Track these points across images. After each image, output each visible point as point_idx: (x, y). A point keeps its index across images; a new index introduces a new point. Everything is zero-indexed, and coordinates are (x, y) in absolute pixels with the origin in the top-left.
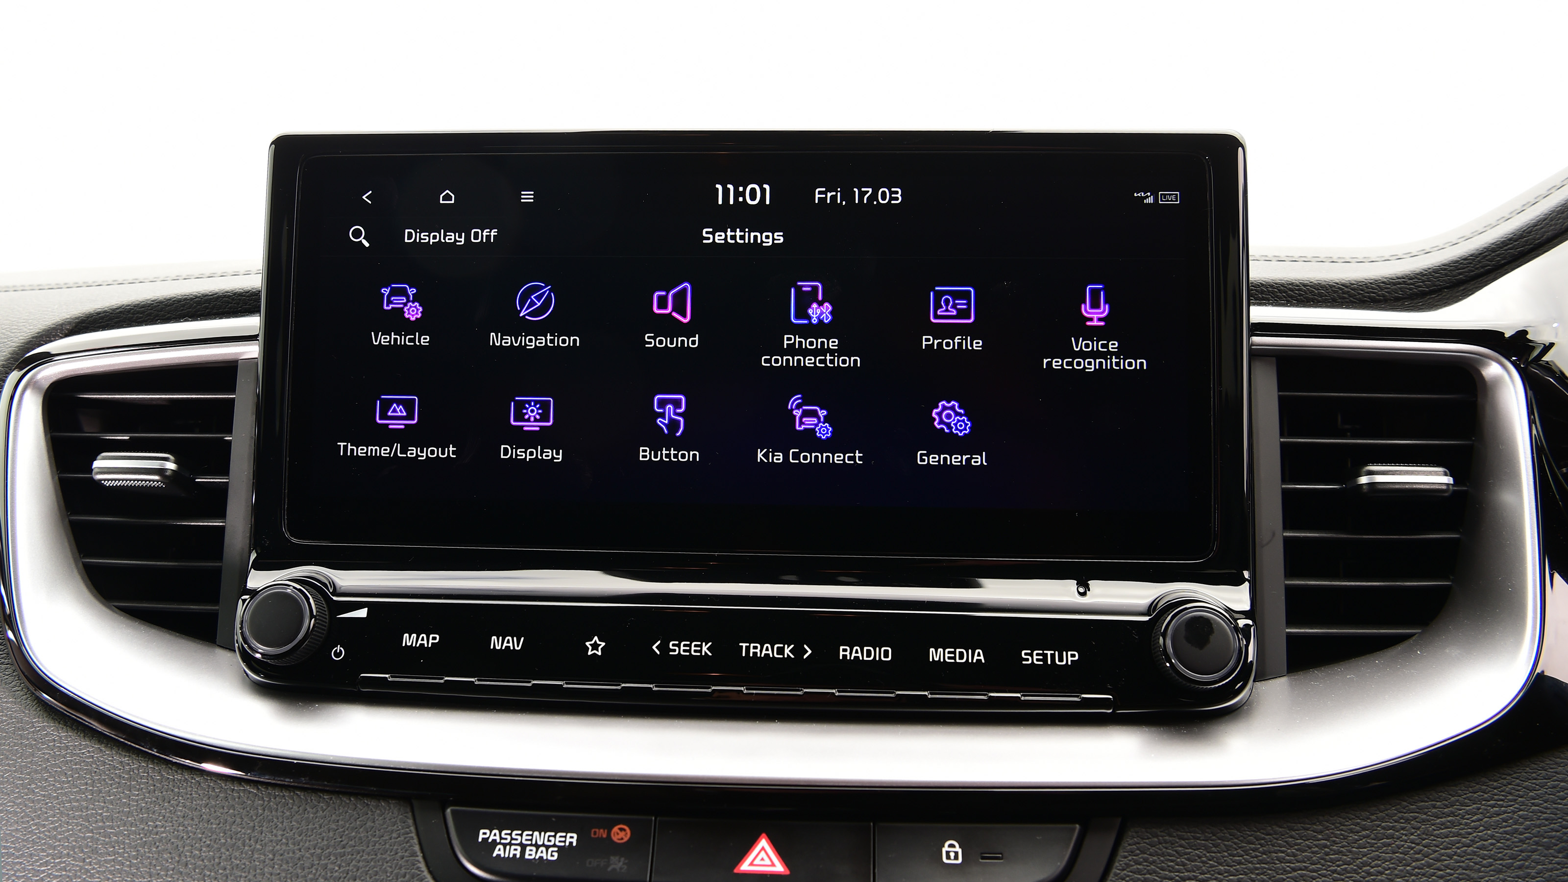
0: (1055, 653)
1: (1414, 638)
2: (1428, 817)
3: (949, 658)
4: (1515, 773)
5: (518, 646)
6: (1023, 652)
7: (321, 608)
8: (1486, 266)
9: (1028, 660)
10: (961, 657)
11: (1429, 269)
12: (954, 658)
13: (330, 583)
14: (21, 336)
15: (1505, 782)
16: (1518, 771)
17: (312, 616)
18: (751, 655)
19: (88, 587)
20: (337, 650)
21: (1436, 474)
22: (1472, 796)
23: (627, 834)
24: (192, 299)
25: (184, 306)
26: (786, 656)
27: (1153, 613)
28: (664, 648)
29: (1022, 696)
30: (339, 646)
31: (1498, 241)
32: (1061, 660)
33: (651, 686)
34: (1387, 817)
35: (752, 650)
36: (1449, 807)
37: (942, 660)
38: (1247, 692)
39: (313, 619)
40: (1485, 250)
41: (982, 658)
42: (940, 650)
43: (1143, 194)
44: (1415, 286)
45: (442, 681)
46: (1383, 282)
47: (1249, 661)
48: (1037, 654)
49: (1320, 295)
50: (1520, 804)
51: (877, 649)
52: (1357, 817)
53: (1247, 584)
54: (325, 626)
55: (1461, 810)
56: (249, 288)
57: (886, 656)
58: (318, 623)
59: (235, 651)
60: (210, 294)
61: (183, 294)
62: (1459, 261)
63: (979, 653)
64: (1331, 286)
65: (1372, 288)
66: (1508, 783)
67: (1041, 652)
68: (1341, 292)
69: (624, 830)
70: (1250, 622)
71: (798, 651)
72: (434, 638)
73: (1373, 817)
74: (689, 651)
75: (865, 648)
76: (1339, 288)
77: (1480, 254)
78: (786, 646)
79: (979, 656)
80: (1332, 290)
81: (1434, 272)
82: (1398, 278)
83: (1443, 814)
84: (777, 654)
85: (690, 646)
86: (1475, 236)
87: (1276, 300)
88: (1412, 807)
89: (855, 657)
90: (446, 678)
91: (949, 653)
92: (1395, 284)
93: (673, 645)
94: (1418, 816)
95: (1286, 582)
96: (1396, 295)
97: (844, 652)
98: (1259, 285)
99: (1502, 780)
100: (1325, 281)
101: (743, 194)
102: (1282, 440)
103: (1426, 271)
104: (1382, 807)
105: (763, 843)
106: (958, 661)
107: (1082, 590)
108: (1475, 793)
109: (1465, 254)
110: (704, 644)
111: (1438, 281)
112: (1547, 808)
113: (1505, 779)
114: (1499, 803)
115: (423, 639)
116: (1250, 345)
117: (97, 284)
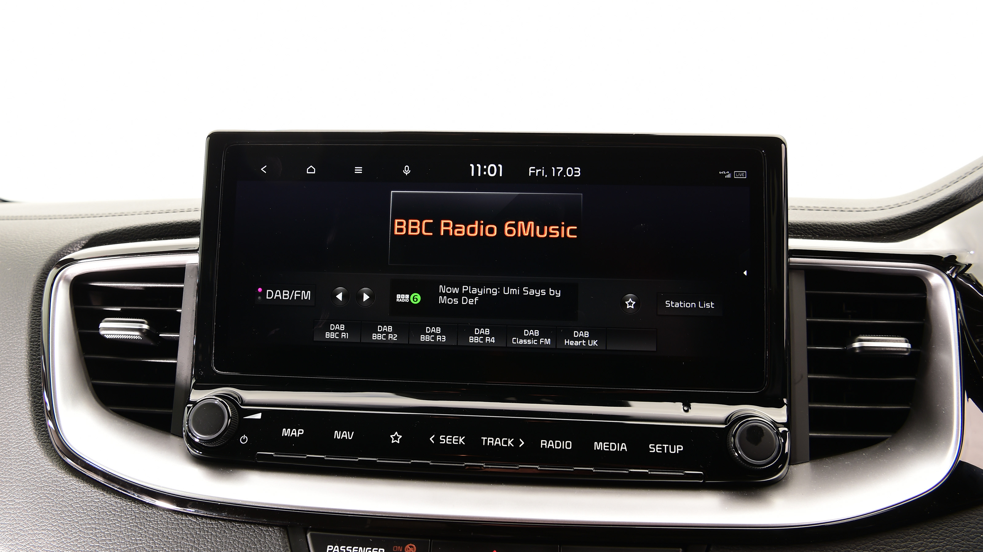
0: (669, 446)
1: (887, 440)
2: (891, 548)
3: (606, 448)
4: (945, 523)
5: (350, 437)
6: (650, 445)
7: (234, 412)
8: (934, 216)
9: (653, 450)
10: (613, 447)
11: (899, 217)
12: (609, 448)
13: (239, 397)
14: (56, 247)
15: (938, 528)
16: (947, 521)
17: (229, 417)
18: (488, 444)
19: (95, 398)
20: (243, 438)
21: (900, 341)
22: (918, 536)
23: (414, 549)
24: (157, 226)
25: (152, 230)
26: (509, 445)
27: (728, 423)
28: (437, 439)
29: (649, 471)
30: (244, 435)
31: (941, 201)
32: (673, 450)
33: (429, 462)
34: (866, 548)
35: (489, 442)
36: (904, 543)
37: (602, 449)
38: (785, 470)
39: (230, 419)
40: (933, 206)
41: (625, 448)
42: (601, 443)
43: (724, 172)
44: (891, 227)
45: (305, 457)
46: (871, 224)
47: (786, 452)
48: (659, 447)
49: (833, 232)
50: (947, 541)
51: (563, 442)
52: (848, 547)
53: (785, 407)
54: (236, 424)
55: (911, 544)
56: (191, 221)
57: (568, 446)
58: (232, 422)
59: (183, 437)
60: (168, 223)
61: (152, 223)
62: (917, 212)
63: (624, 445)
64: (840, 226)
65: (865, 228)
66: (940, 528)
67: (661, 445)
68: (845, 230)
69: (413, 547)
70: (786, 429)
71: (516, 443)
72: (301, 432)
73: (858, 548)
74: (452, 441)
75: (556, 442)
76: (845, 228)
77: (930, 208)
78: (509, 439)
79: (624, 447)
80: (840, 229)
81: (902, 219)
82: (880, 222)
83: (900, 546)
84: (504, 444)
85: (452, 438)
86: (929, 196)
87: (806, 235)
88: (881, 542)
89: (550, 446)
90: (308, 456)
91: (606, 445)
92: (878, 226)
93: (442, 438)
94: (885, 548)
95: (810, 405)
96: (879, 232)
97: (543, 443)
98: (796, 225)
99: (937, 527)
100: (836, 223)
101: (486, 170)
102: (807, 320)
103: (898, 218)
104: (864, 541)
106: (611, 450)
107: (686, 408)
108: (920, 534)
109: (921, 208)
110: (460, 437)
111: (905, 224)
112: (963, 544)
113: (938, 526)
114: (934, 540)
115: (294, 432)
116: (788, 263)
117: (100, 216)
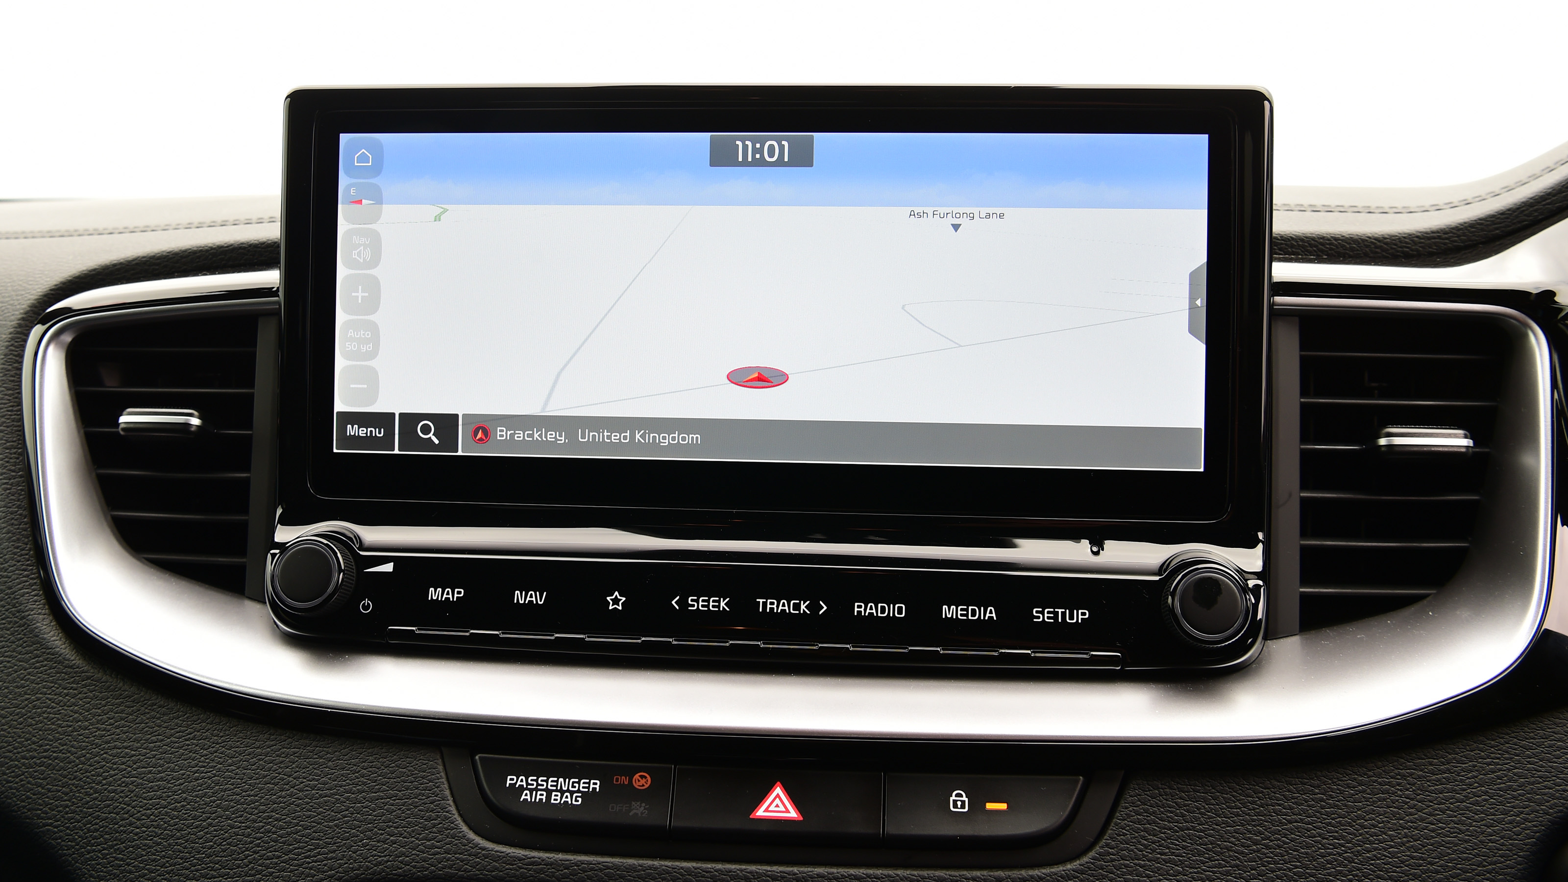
0: (1066, 612)
1: (1428, 599)
2: (1424, 774)
3: (961, 615)
4: (1514, 732)
5: (541, 601)
6: (1035, 610)
7: (349, 562)
8: (1523, 222)
9: (1039, 617)
10: (974, 614)
11: (1465, 223)
12: (967, 615)
13: (355, 537)
14: (39, 288)
15: (1502, 741)
16: (1516, 731)
17: (340, 570)
18: (768, 611)
19: (118, 540)
20: (365, 603)
21: (1456, 436)
22: (1469, 754)
23: (647, 781)
24: (207, 251)
25: (199, 257)
26: (802, 612)
27: (1164, 573)
28: (683, 603)
29: (1032, 652)
30: (367, 599)
31: (1536, 196)
32: (1071, 618)
33: (671, 640)
34: (1384, 773)
35: (769, 606)
36: (1445, 765)
37: (954, 617)
38: (1256, 649)
39: (342, 574)
40: (1523, 205)
41: (994, 615)
42: (953, 607)
44: (1451, 241)
45: (467, 634)
46: (1417, 237)
47: (1258, 619)
48: (1048, 613)
49: (1352, 249)
50: (1516, 762)
51: (892, 605)
52: (1354, 773)
53: (1260, 546)
54: (353, 580)
55: (1456, 768)
56: (265, 240)
57: (900, 612)
58: (346, 578)
59: (266, 603)
60: (226, 245)
61: (198, 245)
62: (1496, 215)
63: (991, 610)
64: (1363, 240)
65: (1406, 243)
66: (1505, 742)
67: (1052, 610)
68: (1373, 246)
69: (646, 777)
70: (1260, 583)
71: (814, 607)
72: (459, 593)
73: (1370, 773)
74: (708, 606)
75: (880, 605)
76: (1372, 242)
77: (1518, 209)
78: (802, 602)
79: (991, 613)
80: (1364, 245)
81: (1470, 227)
82: (1433, 232)
83: (1439, 771)
84: (793, 610)
85: (708, 601)
86: (1519, 186)
87: (1306, 255)
88: (1409, 763)
89: (869, 613)
90: (472, 631)
91: (962, 610)
92: (1429, 238)
93: (692, 600)
94: (1415, 773)
95: (1302, 542)
96: (1430, 250)
97: (859, 608)
98: (1288, 239)
99: (1501, 740)
100: (1357, 235)
102: (1302, 400)
103: (1462, 225)
104: (1380, 763)
105: (778, 791)
106: (970, 618)
107: (1095, 549)
108: (1472, 751)
109: (1503, 208)
110: (722, 599)
111: (1474, 235)
112: (1542, 766)
113: (1503, 738)
114: (1494, 761)
115: (448, 594)
116: (1271, 305)
117: (109, 232)
